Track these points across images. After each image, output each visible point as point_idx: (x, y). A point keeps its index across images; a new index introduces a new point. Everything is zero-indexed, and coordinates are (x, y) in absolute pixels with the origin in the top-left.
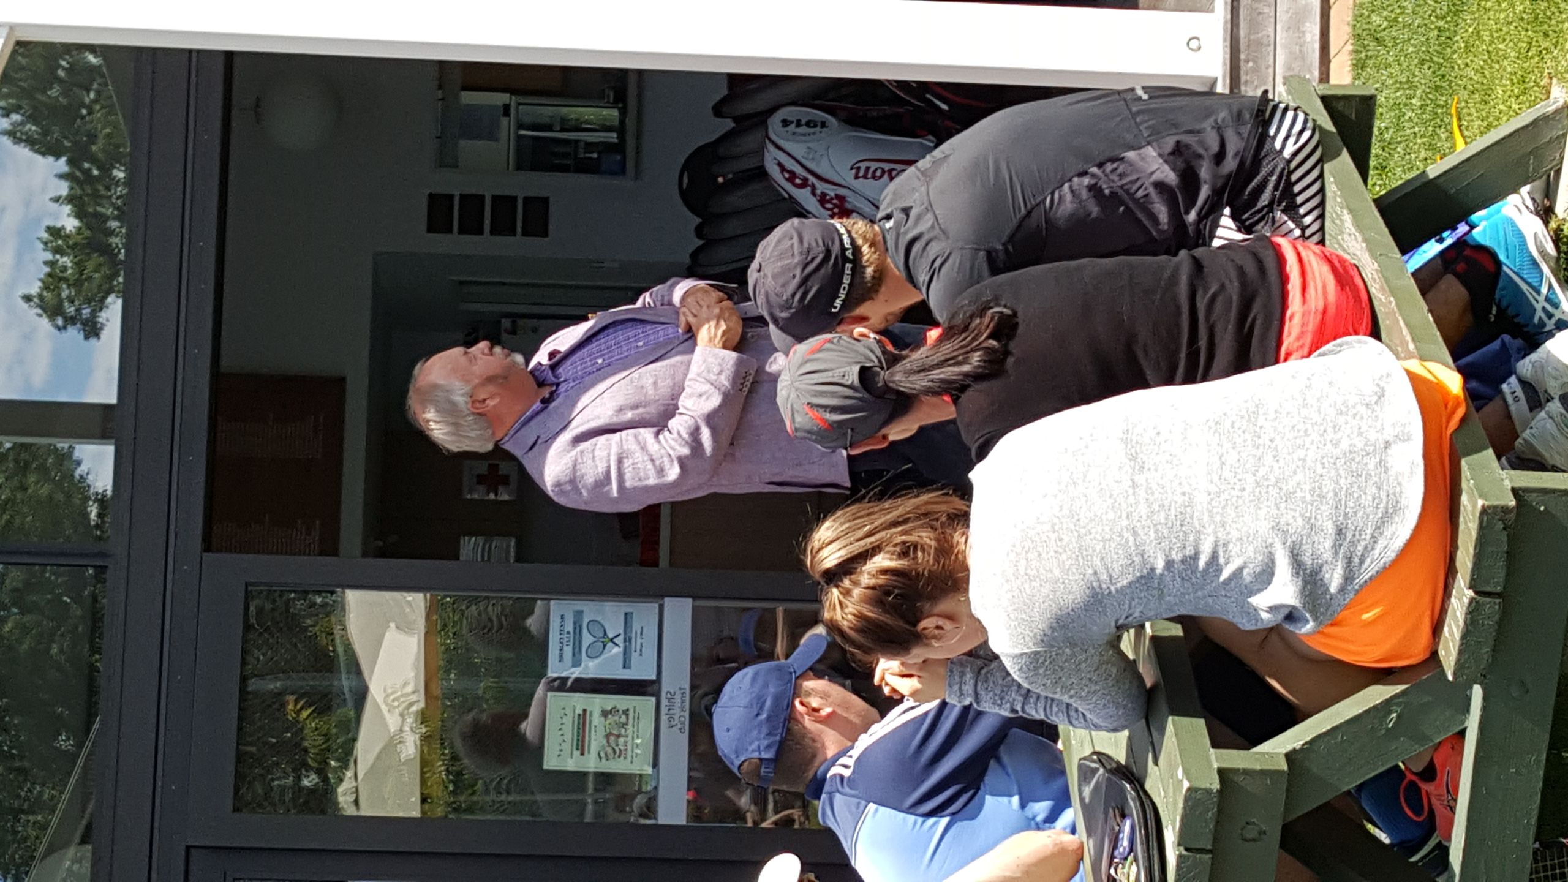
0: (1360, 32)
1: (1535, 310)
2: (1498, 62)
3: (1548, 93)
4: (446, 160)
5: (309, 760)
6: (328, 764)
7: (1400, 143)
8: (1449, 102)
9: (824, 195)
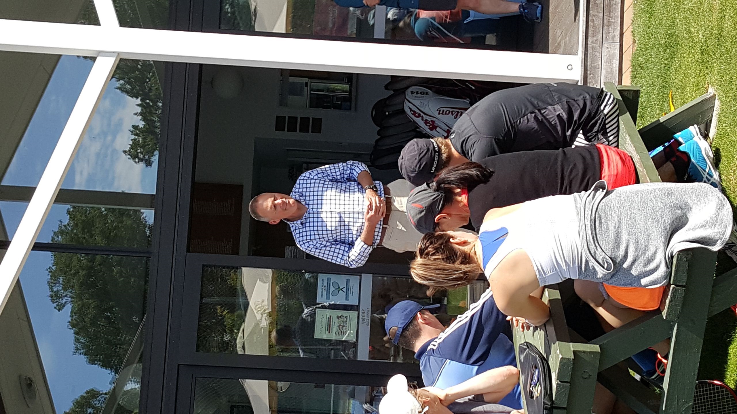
0: (634, 64)
1: (703, 177)
2: (688, 78)
3: (707, 90)
4: (283, 103)
5: (226, 330)
6: (233, 331)
7: (649, 107)
8: (669, 92)
9: (426, 120)
